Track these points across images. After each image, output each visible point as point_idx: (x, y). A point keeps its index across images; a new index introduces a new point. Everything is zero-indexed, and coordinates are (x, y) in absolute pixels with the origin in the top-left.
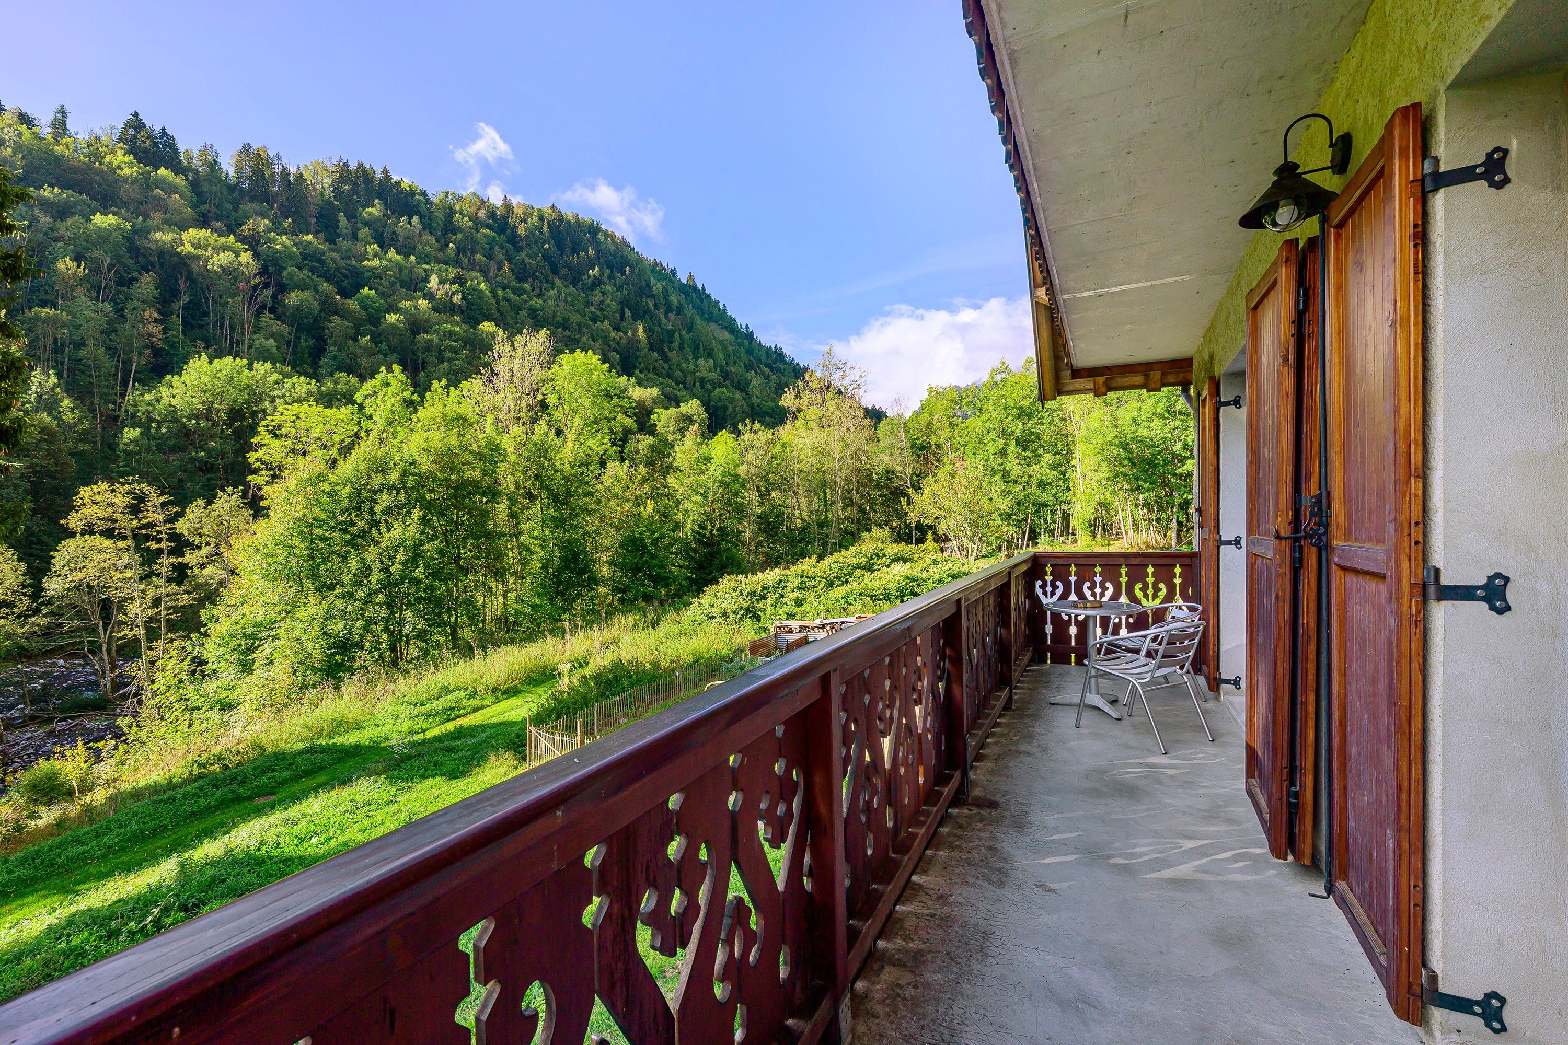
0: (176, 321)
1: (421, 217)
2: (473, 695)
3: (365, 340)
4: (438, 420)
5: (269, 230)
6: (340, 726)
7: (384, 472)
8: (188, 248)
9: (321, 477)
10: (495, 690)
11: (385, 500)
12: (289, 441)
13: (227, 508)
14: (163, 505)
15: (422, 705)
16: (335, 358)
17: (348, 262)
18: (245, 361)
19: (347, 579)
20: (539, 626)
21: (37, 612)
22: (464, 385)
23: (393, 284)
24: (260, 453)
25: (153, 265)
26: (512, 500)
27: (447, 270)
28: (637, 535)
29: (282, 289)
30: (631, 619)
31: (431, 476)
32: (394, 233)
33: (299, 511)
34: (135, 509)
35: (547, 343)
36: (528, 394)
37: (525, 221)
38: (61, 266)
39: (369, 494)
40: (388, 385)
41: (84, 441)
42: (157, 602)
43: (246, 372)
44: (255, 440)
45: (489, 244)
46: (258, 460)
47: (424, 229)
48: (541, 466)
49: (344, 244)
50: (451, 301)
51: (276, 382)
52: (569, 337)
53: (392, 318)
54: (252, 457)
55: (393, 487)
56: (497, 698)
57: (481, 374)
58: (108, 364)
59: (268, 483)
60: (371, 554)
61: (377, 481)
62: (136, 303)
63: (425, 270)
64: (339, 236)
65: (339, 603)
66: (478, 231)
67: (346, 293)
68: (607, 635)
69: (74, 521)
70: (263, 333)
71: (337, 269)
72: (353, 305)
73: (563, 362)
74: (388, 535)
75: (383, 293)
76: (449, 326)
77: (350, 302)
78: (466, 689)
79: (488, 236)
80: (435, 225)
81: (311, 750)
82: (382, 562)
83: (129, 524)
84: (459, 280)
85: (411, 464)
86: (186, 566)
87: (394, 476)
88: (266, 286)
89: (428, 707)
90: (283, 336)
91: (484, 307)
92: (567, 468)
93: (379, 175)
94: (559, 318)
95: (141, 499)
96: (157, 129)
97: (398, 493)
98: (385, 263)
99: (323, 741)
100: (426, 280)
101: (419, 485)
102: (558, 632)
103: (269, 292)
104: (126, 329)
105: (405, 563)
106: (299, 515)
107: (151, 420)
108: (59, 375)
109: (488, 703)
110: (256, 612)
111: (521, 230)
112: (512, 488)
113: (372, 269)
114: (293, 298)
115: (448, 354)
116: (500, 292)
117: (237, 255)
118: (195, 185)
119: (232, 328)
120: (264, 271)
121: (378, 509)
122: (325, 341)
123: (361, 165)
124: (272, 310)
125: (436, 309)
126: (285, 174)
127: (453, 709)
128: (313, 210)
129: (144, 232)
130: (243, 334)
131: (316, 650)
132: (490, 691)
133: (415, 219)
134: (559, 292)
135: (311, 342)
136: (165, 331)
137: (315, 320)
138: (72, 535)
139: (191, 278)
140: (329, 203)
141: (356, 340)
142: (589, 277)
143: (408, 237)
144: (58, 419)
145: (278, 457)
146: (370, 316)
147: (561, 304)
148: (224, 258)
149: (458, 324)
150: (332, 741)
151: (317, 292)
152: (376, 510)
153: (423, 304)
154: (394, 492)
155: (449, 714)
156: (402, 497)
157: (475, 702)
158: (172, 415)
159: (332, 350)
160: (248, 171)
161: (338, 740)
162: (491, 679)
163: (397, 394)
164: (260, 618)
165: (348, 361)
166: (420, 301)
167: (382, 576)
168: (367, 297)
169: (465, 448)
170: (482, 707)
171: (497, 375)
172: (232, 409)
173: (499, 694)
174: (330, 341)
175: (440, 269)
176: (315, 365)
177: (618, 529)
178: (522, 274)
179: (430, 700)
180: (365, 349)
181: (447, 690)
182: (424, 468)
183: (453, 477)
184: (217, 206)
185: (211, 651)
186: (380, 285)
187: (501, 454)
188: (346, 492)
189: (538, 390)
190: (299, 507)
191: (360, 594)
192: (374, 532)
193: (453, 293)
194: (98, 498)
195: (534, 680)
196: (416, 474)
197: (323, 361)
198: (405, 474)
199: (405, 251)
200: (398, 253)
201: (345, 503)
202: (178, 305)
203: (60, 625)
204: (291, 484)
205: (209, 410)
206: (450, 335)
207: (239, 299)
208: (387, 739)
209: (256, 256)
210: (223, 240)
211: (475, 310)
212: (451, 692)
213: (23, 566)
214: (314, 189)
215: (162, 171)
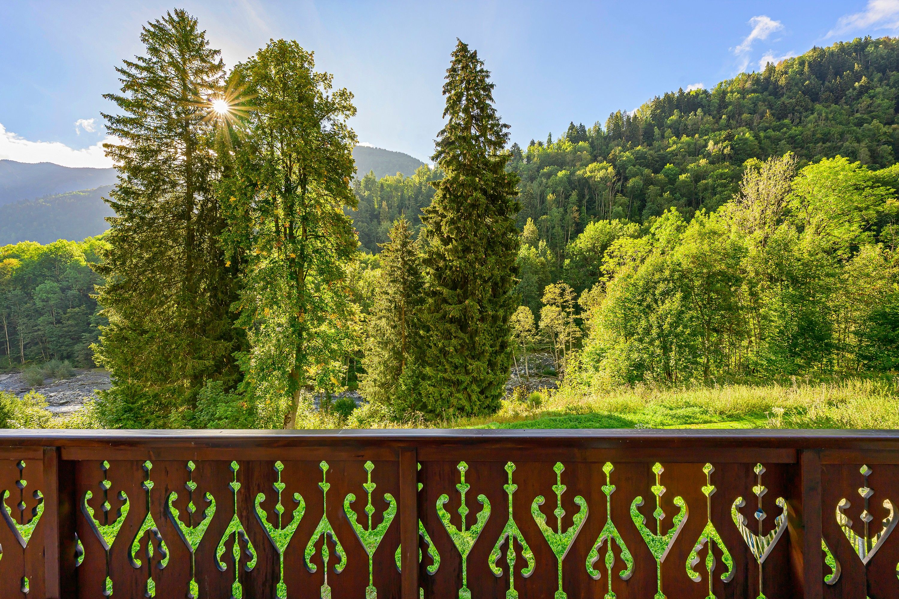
0: (584, 208)
1: (703, 107)
2: (705, 412)
3: (666, 195)
4: (696, 235)
5: (621, 152)
6: (625, 409)
7: (661, 271)
8: (589, 174)
9: (629, 276)
10: (721, 413)
11: (661, 287)
12: (617, 259)
13: (596, 292)
14: (571, 292)
15: (671, 409)
16: (651, 208)
17: (659, 153)
18: (608, 221)
19: (640, 331)
20: (773, 375)
21: (537, 334)
22: (721, 209)
23: (684, 156)
24: (605, 266)
25: (576, 186)
26: (752, 285)
27: (720, 134)
28: (887, 310)
29: (626, 179)
30: (869, 385)
31: (690, 271)
32: (685, 125)
33: (618, 294)
34: (562, 295)
35: (791, 162)
36: (773, 204)
37: (786, 73)
38: (548, 197)
39: (653, 284)
40: (668, 219)
41: (553, 266)
42: (569, 334)
43: (608, 226)
44: (603, 260)
45: (753, 103)
46: (604, 270)
47: (705, 114)
48: (781, 257)
49: (656, 144)
50: (723, 153)
51: (620, 228)
52: (829, 147)
53: (683, 177)
54: (602, 268)
55: (666, 279)
56: (723, 418)
57: (733, 199)
58: (561, 233)
59: (608, 281)
60: (653, 318)
61: (657, 276)
62: (571, 205)
63: (705, 140)
64: (654, 140)
65: (636, 343)
66: (744, 98)
67: (656, 172)
68: (836, 394)
69: (544, 300)
70: (617, 204)
71: (653, 159)
72: (661, 176)
73: (805, 173)
74: (662, 307)
75: (678, 164)
76: (720, 170)
77: (659, 175)
78: (702, 407)
79: (753, 98)
80: (712, 108)
81: (610, 417)
82: (658, 323)
83: (560, 301)
84: (730, 138)
85: (678, 265)
86: (581, 319)
87: (667, 273)
88: (619, 180)
89: (674, 412)
90: (625, 204)
91: (748, 149)
92: (806, 255)
93: (677, 95)
94: (818, 135)
95: (564, 290)
96: (579, 125)
97: (668, 283)
98: (679, 145)
99: (616, 414)
100: (706, 146)
101: (683, 276)
102: (784, 382)
103: (620, 184)
104: (568, 217)
105: (671, 325)
106: (618, 296)
107: (574, 254)
108: (547, 241)
109: (716, 420)
110: (600, 344)
111: (782, 81)
112: (753, 274)
113: (671, 152)
114: (631, 183)
115: (719, 189)
116: (762, 134)
117: (607, 169)
118: (592, 144)
119: (605, 206)
120: (618, 174)
121: (657, 292)
122: (645, 201)
123: (667, 94)
124: (622, 192)
125: (712, 163)
126: (629, 118)
127: (690, 417)
128: (641, 132)
129: (573, 173)
130: (609, 207)
131: (624, 365)
132: (718, 413)
133: (699, 110)
134: (820, 114)
135: (639, 203)
136: (580, 214)
137: (641, 191)
138: (545, 305)
139: (589, 188)
140: (650, 124)
141: (661, 196)
142: (854, 89)
143: (695, 124)
144: (546, 258)
145: (612, 267)
146: (670, 179)
147: (821, 123)
148: (602, 173)
149: (727, 167)
150: (620, 416)
151: (642, 175)
152: (656, 293)
153: (703, 162)
154: (666, 282)
155: (687, 419)
156: (671, 285)
157: (707, 417)
158: (581, 252)
159: (649, 205)
160: (612, 126)
161: (623, 416)
162: (719, 405)
163: (673, 224)
164: (602, 346)
165: (657, 209)
166: (701, 161)
167: (658, 331)
168: (669, 169)
169: (714, 252)
170: (711, 422)
171: (745, 196)
172: (602, 245)
173: (725, 417)
174: (648, 200)
175: (715, 136)
176: (641, 215)
177: (867, 304)
178: (780, 115)
179: (678, 408)
180: (666, 200)
181: (688, 405)
182: (684, 267)
183: (705, 271)
184: (600, 150)
185: (585, 359)
186: (676, 159)
187: (743, 252)
188: (641, 283)
189: (782, 199)
190: (619, 292)
191: (647, 340)
192: (655, 306)
193: (724, 148)
194: (551, 290)
195: (755, 414)
196: (680, 271)
197: (644, 212)
198: (673, 271)
199: (690, 134)
200: (688, 136)
201: (640, 289)
202: (584, 202)
203: (544, 340)
204: (616, 280)
205: (594, 247)
206: (721, 176)
207: (607, 191)
208: (647, 423)
209: (615, 167)
210: (601, 164)
211: (740, 154)
212: (691, 406)
213: (533, 318)
214: (642, 120)
215: (580, 143)
